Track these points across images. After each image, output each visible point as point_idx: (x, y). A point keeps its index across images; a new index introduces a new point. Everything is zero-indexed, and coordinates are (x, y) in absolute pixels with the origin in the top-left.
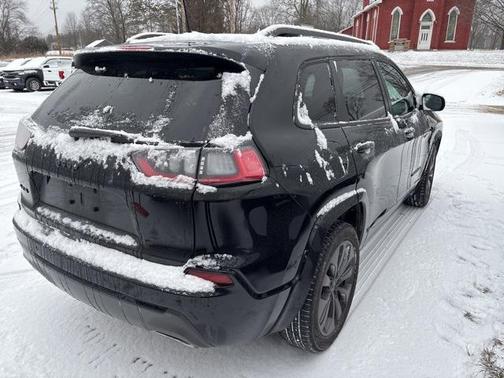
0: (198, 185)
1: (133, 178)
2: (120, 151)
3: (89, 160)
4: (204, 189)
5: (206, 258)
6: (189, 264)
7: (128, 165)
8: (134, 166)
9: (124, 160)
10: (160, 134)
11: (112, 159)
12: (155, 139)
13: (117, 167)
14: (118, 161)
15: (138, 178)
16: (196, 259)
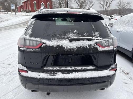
0: (114, 48)
1: (99, 49)
2: (92, 43)
3: (81, 47)
4: (115, 49)
5: (113, 65)
6: (110, 68)
7: (96, 46)
8: (98, 46)
9: (94, 45)
10: (99, 36)
11: (90, 45)
12: (99, 38)
13: (93, 47)
14: (92, 46)
15: (100, 49)
16: (111, 66)
